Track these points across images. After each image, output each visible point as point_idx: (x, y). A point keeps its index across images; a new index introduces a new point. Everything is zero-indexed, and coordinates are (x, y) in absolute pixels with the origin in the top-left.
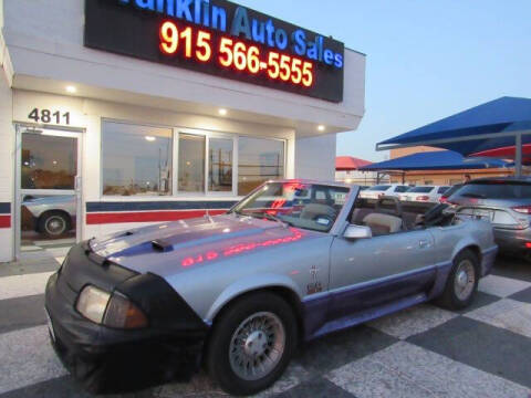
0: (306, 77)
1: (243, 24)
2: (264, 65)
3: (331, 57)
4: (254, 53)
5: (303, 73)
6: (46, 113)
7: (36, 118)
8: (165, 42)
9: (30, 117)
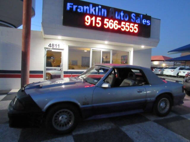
0: (135, 29)
1: (112, 13)
2: (120, 27)
3: (146, 22)
4: (116, 23)
5: (134, 28)
6: (53, 45)
7: (50, 46)
8: (86, 22)
9: (49, 46)
